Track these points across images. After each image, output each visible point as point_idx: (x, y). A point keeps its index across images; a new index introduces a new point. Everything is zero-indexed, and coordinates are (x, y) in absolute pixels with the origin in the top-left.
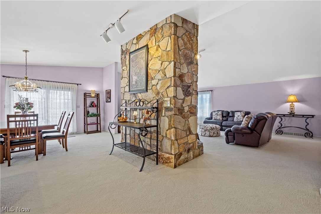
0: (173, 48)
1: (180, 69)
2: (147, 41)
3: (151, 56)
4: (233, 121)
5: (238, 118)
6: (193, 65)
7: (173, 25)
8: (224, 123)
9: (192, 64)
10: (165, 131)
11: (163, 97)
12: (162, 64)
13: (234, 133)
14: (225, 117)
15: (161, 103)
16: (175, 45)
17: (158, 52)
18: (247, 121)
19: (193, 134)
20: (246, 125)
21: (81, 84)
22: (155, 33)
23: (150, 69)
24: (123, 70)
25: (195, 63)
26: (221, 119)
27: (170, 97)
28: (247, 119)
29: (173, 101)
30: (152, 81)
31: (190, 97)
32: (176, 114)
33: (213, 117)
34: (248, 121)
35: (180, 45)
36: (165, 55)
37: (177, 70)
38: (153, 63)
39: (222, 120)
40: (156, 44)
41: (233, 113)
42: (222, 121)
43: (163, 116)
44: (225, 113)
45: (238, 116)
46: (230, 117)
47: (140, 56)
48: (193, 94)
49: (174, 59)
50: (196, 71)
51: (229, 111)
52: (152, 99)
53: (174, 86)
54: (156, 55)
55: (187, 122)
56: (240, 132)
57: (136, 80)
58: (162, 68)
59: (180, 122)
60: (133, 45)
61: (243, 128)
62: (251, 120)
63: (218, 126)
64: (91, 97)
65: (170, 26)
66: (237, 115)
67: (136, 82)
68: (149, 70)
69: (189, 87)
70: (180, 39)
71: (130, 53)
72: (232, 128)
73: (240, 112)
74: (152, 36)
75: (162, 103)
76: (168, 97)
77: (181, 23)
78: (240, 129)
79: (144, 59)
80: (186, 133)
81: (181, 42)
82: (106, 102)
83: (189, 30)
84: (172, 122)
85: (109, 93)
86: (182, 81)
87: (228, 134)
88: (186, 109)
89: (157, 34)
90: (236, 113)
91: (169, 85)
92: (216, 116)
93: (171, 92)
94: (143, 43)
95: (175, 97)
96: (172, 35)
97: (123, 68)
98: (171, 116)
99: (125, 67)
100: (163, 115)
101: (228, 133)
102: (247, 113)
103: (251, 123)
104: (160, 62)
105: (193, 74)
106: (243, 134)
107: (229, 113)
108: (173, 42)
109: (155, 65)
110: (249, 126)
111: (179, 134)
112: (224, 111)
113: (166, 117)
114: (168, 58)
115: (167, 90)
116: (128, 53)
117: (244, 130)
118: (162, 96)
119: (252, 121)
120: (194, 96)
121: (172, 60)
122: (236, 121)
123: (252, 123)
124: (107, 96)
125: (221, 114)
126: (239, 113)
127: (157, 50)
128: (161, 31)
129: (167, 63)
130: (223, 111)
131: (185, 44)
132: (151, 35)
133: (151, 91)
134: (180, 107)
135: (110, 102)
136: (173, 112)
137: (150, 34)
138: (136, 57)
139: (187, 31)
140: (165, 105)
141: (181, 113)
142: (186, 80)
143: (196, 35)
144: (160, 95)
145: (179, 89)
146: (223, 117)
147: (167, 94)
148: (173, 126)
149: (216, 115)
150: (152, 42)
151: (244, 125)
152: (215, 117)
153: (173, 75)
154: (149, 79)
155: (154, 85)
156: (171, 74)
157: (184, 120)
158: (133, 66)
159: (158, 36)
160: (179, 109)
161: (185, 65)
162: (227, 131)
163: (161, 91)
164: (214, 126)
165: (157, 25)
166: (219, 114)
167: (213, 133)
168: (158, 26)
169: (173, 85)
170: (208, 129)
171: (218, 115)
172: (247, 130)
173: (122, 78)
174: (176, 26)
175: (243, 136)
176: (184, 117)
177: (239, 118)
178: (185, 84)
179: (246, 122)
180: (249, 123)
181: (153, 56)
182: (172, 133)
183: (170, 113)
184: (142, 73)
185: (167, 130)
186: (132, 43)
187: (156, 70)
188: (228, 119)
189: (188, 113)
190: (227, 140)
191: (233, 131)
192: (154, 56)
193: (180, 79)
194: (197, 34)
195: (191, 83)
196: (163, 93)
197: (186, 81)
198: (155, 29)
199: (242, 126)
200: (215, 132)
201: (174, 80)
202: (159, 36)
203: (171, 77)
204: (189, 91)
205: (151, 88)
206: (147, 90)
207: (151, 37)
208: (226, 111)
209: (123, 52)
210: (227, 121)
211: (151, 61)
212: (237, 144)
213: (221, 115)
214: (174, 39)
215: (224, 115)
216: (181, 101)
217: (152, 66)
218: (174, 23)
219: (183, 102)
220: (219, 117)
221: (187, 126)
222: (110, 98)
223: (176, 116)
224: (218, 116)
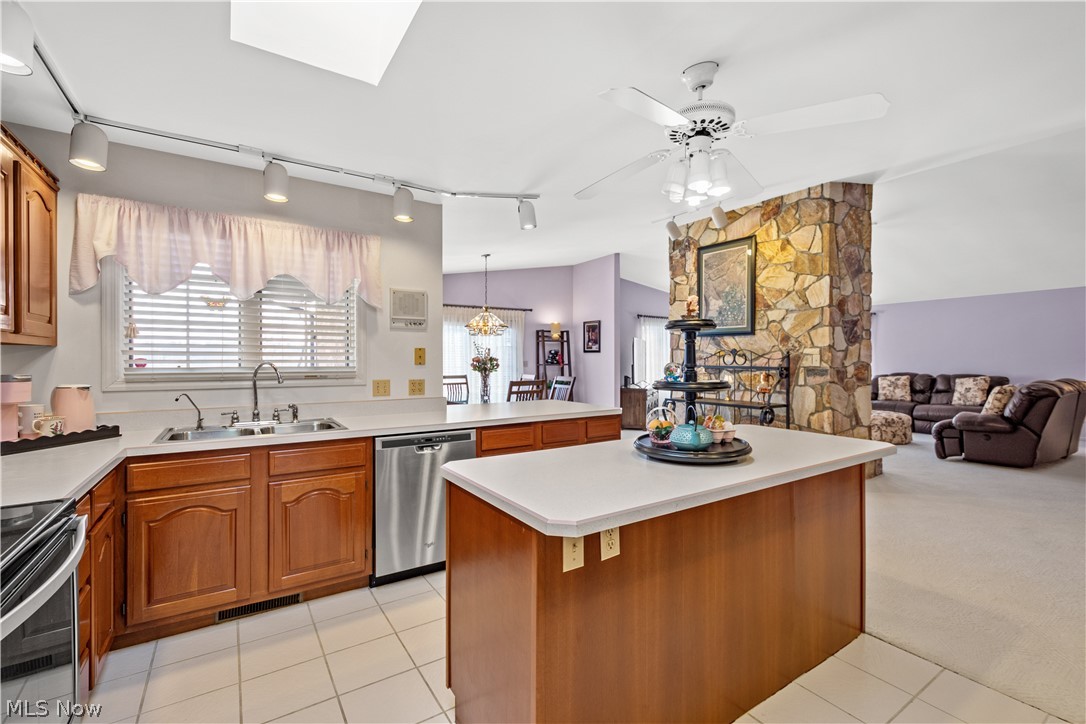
0: (826, 248)
1: (839, 288)
2: (753, 227)
3: (765, 259)
4: (949, 402)
5: (965, 397)
6: (863, 275)
7: (827, 203)
8: (919, 410)
9: (861, 272)
10: (807, 416)
11: (800, 346)
12: (796, 279)
13: (961, 432)
14: (922, 392)
15: (794, 359)
16: (831, 242)
17: (785, 253)
18: (1000, 400)
19: (863, 426)
20: (996, 410)
21: (531, 310)
22: (776, 213)
23: (762, 287)
24: (677, 283)
25: (866, 270)
26: (908, 398)
27: (821, 348)
28: (999, 396)
29: (827, 355)
30: (769, 313)
31: (857, 345)
32: (833, 382)
33: (880, 392)
34: (1004, 401)
35: (840, 240)
36: (807, 262)
37: (835, 291)
38: (770, 275)
39: (912, 401)
40: (778, 236)
41: (949, 381)
42: (912, 404)
43: (801, 386)
44: (922, 382)
45: (966, 392)
46: (938, 392)
47: (734, 258)
48: (862, 338)
49: (830, 271)
50: (869, 288)
51: (935, 376)
52: (768, 350)
53: (830, 325)
54: (781, 258)
55: (851, 397)
56: (979, 428)
57: (720, 308)
58: (797, 287)
59: (840, 398)
60: (708, 231)
61: (987, 419)
62: (1011, 397)
63: (906, 417)
64: (551, 339)
65: (818, 205)
66: (960, 387)
67: (720, 313)
68: (758, 289)
69: (855, 323)
70: (840, 227)
71: (701, 249)
72: (954, 420)
73: (971, 379)
74: (769, 218)
75: (798, 358)
76: (813, 345)
77: (841, 195)
78: (979, 420)
79: (746, 265)
80: (851, 421)
81: (841, 231)
82: (585, 351)
83: (854, 203)
84: (825, 398)
85: (593, 330)
86: (843, 312)
87: (944, 434)
88: (851, 370)
89: (782, 217)
90: (957, 380)
91: (817, 321)
92: (891, 389)
93: (823, 337)
94: (739, 229)
95: (831, 347)
96: (824, 223)
97: (677, 279)
98: (822, 386)
99: (684, 278)
100: (801, 381)
101: (942, 430)
102: (1001, 381)
103: (1010, 406)
104: (793, 275)
105: (863, 295)
106: (989, 433)
107: (933, 381)
108: (827, 239)
109: (774, 279)
110: (1007, 413)
111: (838, 422)
112: (916, 375)
113: (807, 387)
114: (815, 269)
115: (812, 333)
116: (692, 247)
117: (991, 424)
118: (796, 345)
119: (1015, 400)
120: (864, 342)
121: (826, 272)
122: (960, 404)
123: (1015, 405)
124: (587, 336)
125: (908, 383)
126: (969, 383)
127: (783, 248)
128: (794, 212)
129: (810, 279)
130: (913, 377)
131: (849, 234)
132: (765, 217)
133: (765, 333)
134: (840, 367)
135: (599, 351)
136: (828, 378)
137: (763, 215)
138: (722, 258)
139: (851, 206)
140: (806, 363)
141: (841, 380)
142: (850, 309)
143: (867, 208)
144: (793, 342)
145: (839, 330)
146: (913, 391)
147: (811, 340)
148: (828, 405)
149: (890, 386)
150: (767, 230)
151: (990, 412)
152: (888, 393)
153: (827, 302)
154: (760, 307)
155: (774, 321)
156: (822, 301)
157: (846, 394)
158: (709, 278)
159: (785, 221)
160: (838, 372)
161: (848, 279)
162: (941, 426)
163: (795, 335)
164: (894, 415)
165: (782, 197)
166: (900, 383)
167: (890, 434)
168: (785, 200)
169: (827, 324)
170: (876, 422)
171: (896, 386)
172: (1001, 424)
173: (675, 300)
174: (833, 203)
175: (988, 438)
176: (846, 389)
177: (969, 395)
178: (848, 318)
179: (997, 404)
180: (1005, 406)
181: (770, 260)
182: (826, 420)
183: (819, 380)
184: (739, 295)
185: (812, 414)
186: (707, 227)
187: (780, 291)
188: (930, 398)
189: (854, 379)
190: (941, 450)
191: (959, 426)
192: (775, 261)
193: (840, 310)
194: (871, 206)
195: (859, 314)
196: (799, 339)
197: (851, 312)
198: (779, 207)
199: (983, 412)
200: (899, 433)
201: (831, 314)
202: (789, 220)
203: (822, 308)
204: (856, 332)
205: (765, 326)
206: (752, 332)
207: (765, 221)
208: (923, 376)
209: (675, 245)
210: (929, 403)
211: (766, 270)
212: (967, 460)
213: (908, 388)
214: (830, 230)
215: (918, 386)
216: (841, 354)
217: (768, 282)
218: (829, 199)
219: (845, 357)
220: (902, 393)
221: (852, 408)
222: (597, 341)
223: (833, 385)
224: (897, 391)
